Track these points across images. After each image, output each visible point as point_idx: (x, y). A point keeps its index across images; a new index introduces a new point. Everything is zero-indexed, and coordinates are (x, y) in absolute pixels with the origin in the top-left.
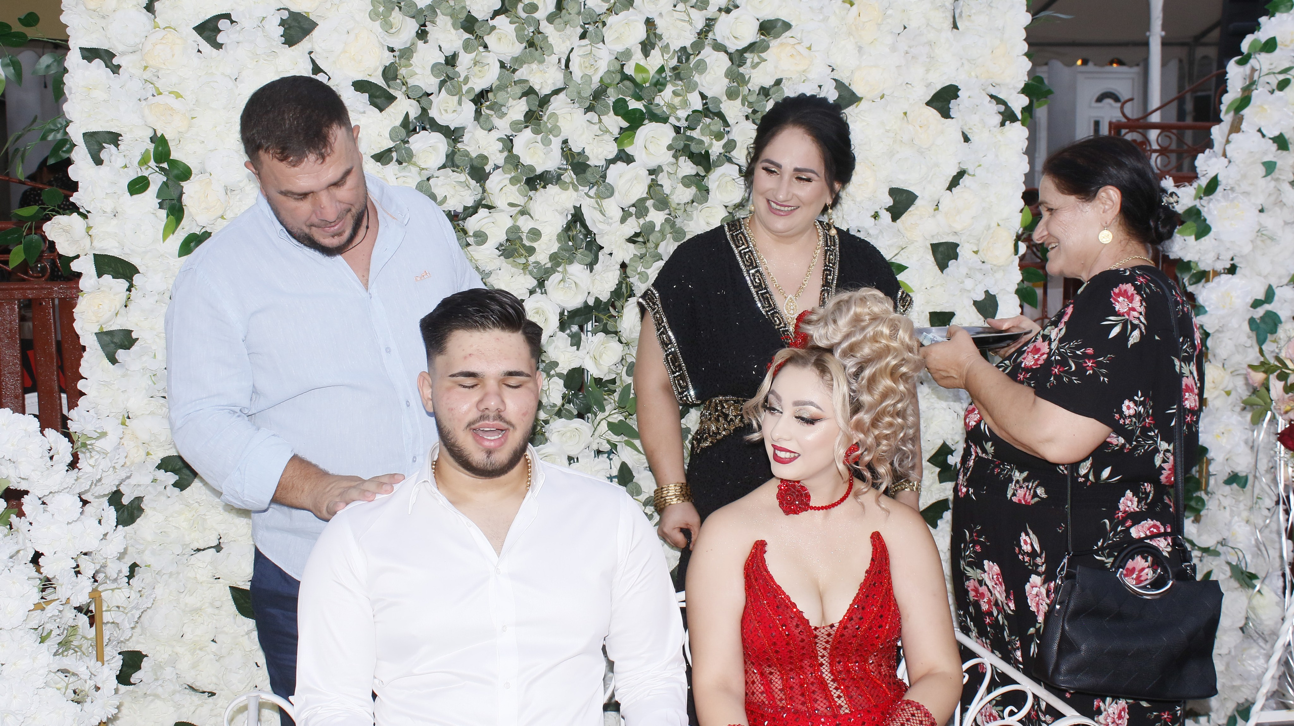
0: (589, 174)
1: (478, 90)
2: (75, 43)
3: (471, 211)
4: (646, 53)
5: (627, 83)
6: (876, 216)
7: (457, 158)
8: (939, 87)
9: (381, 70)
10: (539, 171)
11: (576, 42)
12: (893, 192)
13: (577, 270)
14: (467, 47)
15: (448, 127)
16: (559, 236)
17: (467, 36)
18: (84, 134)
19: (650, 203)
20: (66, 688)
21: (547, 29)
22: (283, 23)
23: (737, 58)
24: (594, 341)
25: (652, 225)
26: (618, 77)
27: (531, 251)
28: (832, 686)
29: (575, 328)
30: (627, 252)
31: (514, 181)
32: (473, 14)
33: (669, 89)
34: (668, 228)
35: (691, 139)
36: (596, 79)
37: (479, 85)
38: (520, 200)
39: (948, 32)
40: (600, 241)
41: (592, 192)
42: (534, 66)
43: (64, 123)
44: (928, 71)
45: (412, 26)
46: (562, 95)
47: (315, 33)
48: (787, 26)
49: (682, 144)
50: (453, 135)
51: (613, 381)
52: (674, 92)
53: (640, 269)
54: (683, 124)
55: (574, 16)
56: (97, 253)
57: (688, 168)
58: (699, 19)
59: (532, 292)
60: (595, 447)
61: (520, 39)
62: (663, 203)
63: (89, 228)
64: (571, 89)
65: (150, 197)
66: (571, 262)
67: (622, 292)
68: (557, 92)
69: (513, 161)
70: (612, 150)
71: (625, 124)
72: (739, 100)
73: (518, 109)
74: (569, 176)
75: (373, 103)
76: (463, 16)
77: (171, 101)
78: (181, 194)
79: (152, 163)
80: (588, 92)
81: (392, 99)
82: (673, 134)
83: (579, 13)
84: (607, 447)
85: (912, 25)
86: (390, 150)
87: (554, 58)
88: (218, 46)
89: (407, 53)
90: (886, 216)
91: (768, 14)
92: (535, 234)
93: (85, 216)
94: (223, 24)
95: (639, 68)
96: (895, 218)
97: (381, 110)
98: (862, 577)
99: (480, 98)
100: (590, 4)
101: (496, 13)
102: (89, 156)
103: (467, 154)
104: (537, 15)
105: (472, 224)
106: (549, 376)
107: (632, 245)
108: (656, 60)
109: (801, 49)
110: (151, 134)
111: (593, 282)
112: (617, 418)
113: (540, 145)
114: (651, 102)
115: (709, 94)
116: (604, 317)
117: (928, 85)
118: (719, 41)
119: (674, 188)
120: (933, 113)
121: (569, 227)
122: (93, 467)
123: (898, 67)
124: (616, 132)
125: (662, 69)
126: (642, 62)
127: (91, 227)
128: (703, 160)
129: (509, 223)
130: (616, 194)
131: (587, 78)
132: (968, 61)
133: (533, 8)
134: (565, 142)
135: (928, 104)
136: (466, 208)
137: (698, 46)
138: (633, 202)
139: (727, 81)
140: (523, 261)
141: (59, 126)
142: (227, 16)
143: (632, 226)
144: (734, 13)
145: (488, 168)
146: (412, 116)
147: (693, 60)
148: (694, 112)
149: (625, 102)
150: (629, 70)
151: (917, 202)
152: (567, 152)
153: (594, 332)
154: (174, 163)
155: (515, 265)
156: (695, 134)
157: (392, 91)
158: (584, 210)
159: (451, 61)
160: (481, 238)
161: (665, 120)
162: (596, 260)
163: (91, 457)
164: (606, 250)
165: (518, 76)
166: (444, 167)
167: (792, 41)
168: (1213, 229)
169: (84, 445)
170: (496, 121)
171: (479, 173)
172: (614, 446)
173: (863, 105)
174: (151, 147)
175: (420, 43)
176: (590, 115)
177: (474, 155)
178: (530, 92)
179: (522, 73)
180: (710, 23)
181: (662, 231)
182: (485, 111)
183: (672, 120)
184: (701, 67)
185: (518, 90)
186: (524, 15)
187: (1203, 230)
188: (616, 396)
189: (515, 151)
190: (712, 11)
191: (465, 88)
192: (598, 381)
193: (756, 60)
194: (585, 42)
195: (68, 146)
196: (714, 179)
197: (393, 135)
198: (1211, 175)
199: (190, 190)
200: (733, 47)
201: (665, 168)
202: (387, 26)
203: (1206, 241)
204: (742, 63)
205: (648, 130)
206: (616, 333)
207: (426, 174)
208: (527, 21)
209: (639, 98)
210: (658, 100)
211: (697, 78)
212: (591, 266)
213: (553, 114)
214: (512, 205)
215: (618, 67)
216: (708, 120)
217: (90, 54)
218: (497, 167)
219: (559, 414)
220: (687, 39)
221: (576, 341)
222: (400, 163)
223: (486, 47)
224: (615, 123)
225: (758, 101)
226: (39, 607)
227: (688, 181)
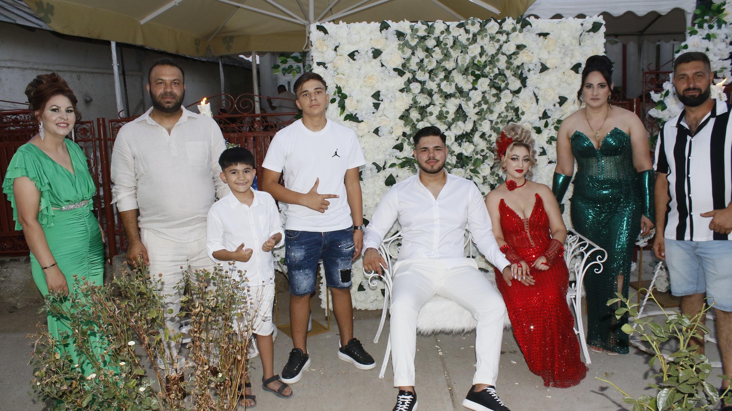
0: (463, 94)
1: (430, 69)
2: (315, 61)
3: (428, 106)
4: (481, 57)
5: (475, 66)
6: (554, 105)
7: (424, 90)
8: (575, 64)
9: (401, 65)
10: (449, 93)
11: (459, 54)
12: (560, 97)
13: (460, 123)
14: (427, 57)
15: (421, 81)
16: (455, 113)
17: (426, 53)
19: (482, 102)
21: (451, 50)
22: (373, 52)
23: (510, 57)
24: (466, 144)
25: (483, 109)
26: (472, 64)
27: (446, 117)
28: (530, 239)
29: (460, 141)
30: (475, 118)
31: (441, 97)
32: (428, 47)
33: (488, 68)
34: (488, 110)
35: (495, 82)
36: (465, 65)
37: (430, 68)
38: (443, 102)
39: (578, 46)
40: (467, 114)
41: (465, 100)
42: (447, 62)
44: (571, 59)
45: (410, 52)
46: (455, 70)
47: (382, 55)
48: (525, 46)
49: (492, 84)
50: (422, 83)
51: (471, 157)
52: (490, 69)
53: (480, 122)
54: (492, 78)
55: (458, 46)
57: (494, 91)
58: (497, 46)
59: (446, 130)
60: (466, 177)
61: (442, 54)
62: (486, 102)
64: (458, 68)
65: (336, 104)
66: (458, 121)
67: (474, 130)
68: (454, 69)
69: (441, 91)
70: (471, 86)
71: (474, 78)
72: (510, 70)
73: (442, 75)
74: (458, 95)
75: (399, 74)
76: (425, 48)
77: (341, 76)
78: (345, 103)
79: (337, 94)
80: (463, 70)
81: (405, 73)
82: (489, 81)
83: (460, 45)
84: (470, 177)
85: (566, 44)
86: (404, 88)
87: (453, 59)
88: (354, 60)
89: (409, 59)
90: (558, 105)
91: (519, 43)
92: (447, 112)
94: (356, 53)
95: (478, 61)
96: (560, 106)
97: (401, 76)
98: (534, 205)
99: (430, 72)
100: (463, 42)
101: (435, 46)
103: (427, 89)
104: (447, 46)
105: (429, 110)
106: (452, 156)
107: (477, 116)
108: (484, 59)
109: (530, 54)
110: (336, 86)
111: (465, 127)
112: (472, 168)
113: (449, 86)
114: (483, 71)
115: (501, 68)
116: (468, 137)
117: (572, 63)
118: (503, 51)
119: (490, 98)
120: (573, 72)
121: (457, 110)
123: (561, 58)
124: (472, 81)
125: (486, 61)
126: (480, 60)
128: (499, 89)
129: (440, 109)
130: (472, 100)
131: (463, 65)
132: (585, 55)
133: (446, 44)
134: (456, 84)
135: (571, 69)
136: (427, 105)
137: (497, 54)
138: (477, 101)
139: (506, 64)
140: (444, 120)
142: (357, 51)
143: (477, 110)
144: (508, 43)
145: (433, 93)
146: (411, 78)
147: (496, 58)
148: (496, 74)
149: (474, 72)
150: (476, 62)
151: (568, 100)
152: (457, 87)
153: (466, 142)
154: (343, 94)
155: (442, 122)
156: (496, 81)
157: (405, 71)
158: (462, 105)
159: (422, 61)
160: (431, 114)
161: (487, 77)
162: (466, 120)
164: (469, 117)
165: (442, 65)
166: (420, 93)
167: (527, 51)
168: (668, 108)
170: (436, 79)
171: (430, 94)
172: (472, 177)
173: (550, 70)
174: (337, 90)
175: (413, 56)
176: (464, 76)
177: (429, 89)
178: (445, 70)
179: (443, 64)
180: (501, 46)
181: (486, 111)
182: (432, 76)
183: (489, 77)
184: (498, 60)
185: (442, 69)
186: (443, 46)
187: (664, 108)
188: (472, 162)
189: (441, 87)
190: (501, 42)
191: (426, 69)
192: (467, 157)
193: (515, 57)
194: (462, 54)
196: (502, 95)
197: (405, 84)
198: (667, 89)
199: (347, 101)
200: (508, 53)
201: (487, 92)
202: (403, 52)
203: (665, 112)
204: (511, 58)
205: (482, 80)
206: (472, 142)
207: (414, 95)
208: (444, 49)
209: (479, 70)
210: (485, 71)
211: (497, 64)
212: (464, 122)
213: (453, 77)
214: (440, 104)
215: (472, 61)
216: (500, 77)
217: (319, 64)
218: (436, 93)
219: (455, 167)
220: (494, 52)
221: (460, 145)
222: (407, 92)
223: (432, 56)
224: (471, 78)
225: (516, 70)
227: (494, 95)
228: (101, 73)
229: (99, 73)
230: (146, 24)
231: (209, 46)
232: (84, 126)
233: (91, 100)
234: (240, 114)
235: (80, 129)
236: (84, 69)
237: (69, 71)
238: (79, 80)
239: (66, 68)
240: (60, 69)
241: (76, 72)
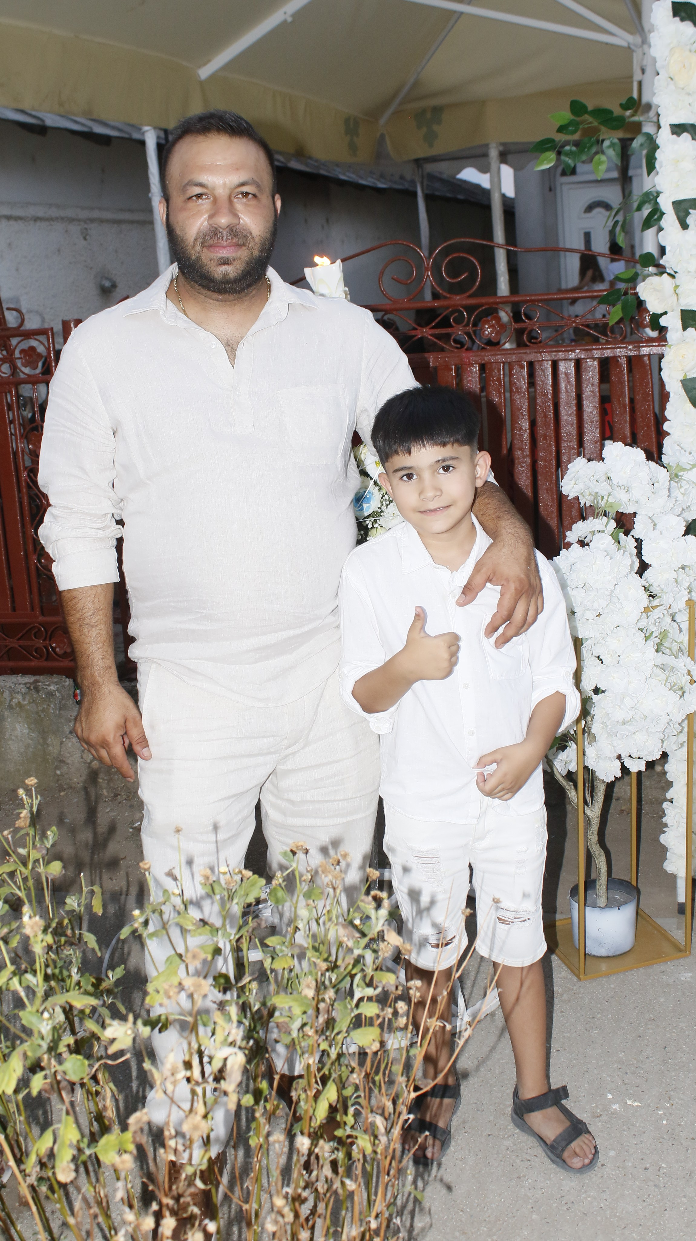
2: (666, 122)
18: (674, 203)
20: (667, 680)
43: (655, 194)
56: (683, 308)
63: (677, 287)
93: (673, 277)
102: (677, 222)
122: (684, 494)
127: (678, 286)
141: (652, 197)
163: (681, 487)
169: (677, 476)
195: (658, 214)
217: (678, 129)
226: (647, 610)
228: (138, 222)
229: (132, 222)
230: (213, 77)
231: (382, 136)
232: (33, 343)
233: (114, 286)
234: (445, 298)
235: (22, 351)
236: (96, 214)
237: (62, 219)
238: (85, 239)
239: (54, 212)
240: (40, 214)
241: (79, 220)
